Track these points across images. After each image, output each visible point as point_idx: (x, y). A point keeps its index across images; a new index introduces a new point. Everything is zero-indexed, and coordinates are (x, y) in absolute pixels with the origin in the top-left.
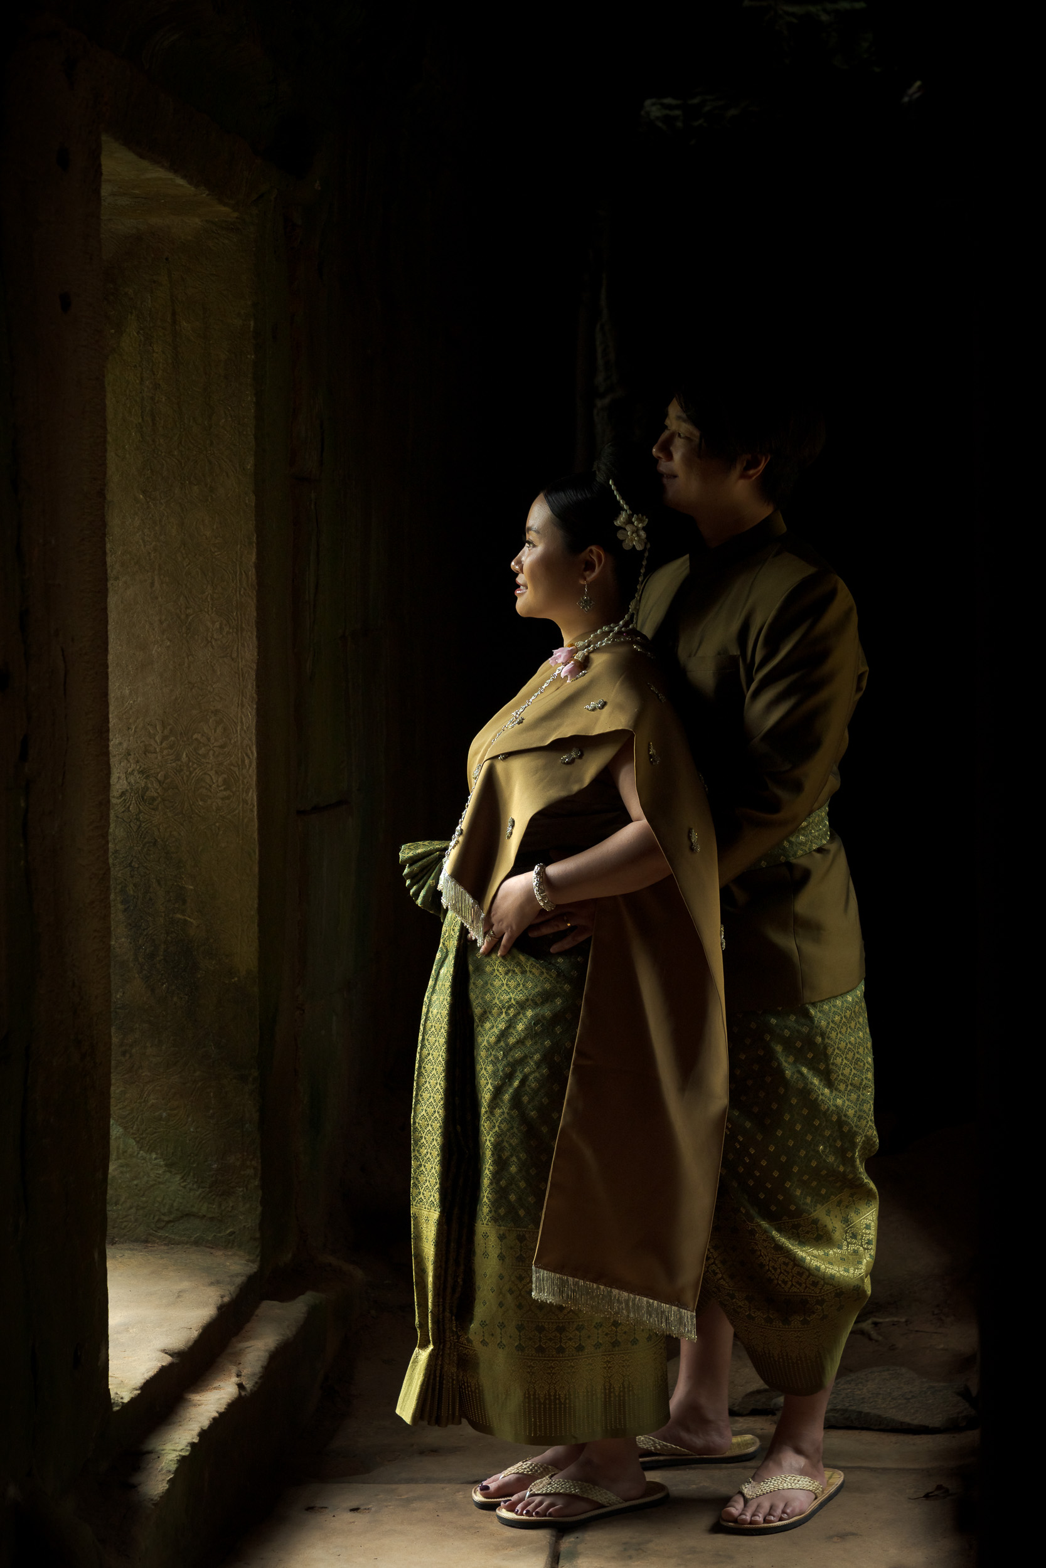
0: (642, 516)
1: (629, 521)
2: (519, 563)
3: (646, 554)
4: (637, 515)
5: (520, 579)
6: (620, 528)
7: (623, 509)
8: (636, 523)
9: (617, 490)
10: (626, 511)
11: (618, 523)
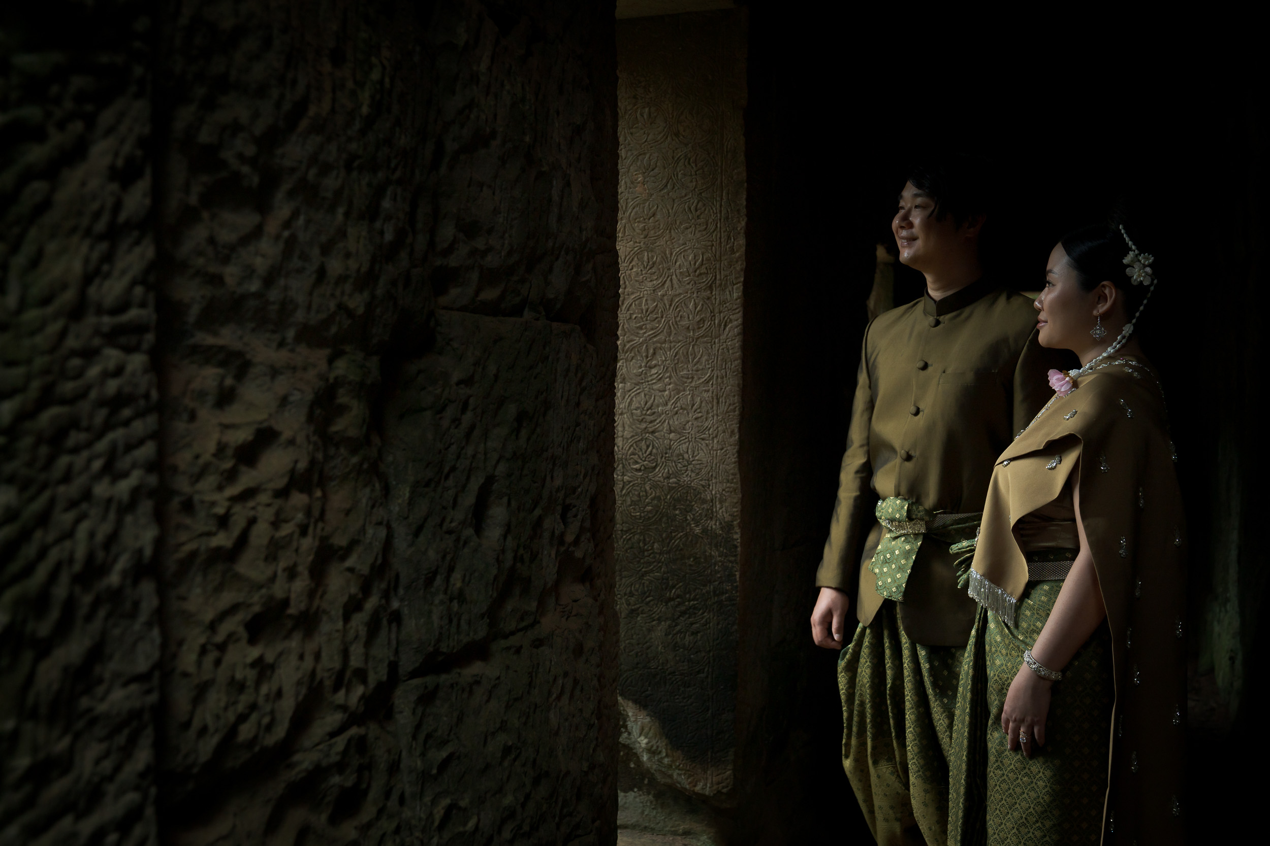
0: (1149, 255)
1: (1136, 259)
2: (1041, 302)
3: (1152, 288)
4: (1144, 254)
5: (1042, 316)
6: (1128, 266)
7: (1131, 249)
8: (1142, 261)
9: (1126, 233)
10: (1135, 251)
11: (1125, 261)
